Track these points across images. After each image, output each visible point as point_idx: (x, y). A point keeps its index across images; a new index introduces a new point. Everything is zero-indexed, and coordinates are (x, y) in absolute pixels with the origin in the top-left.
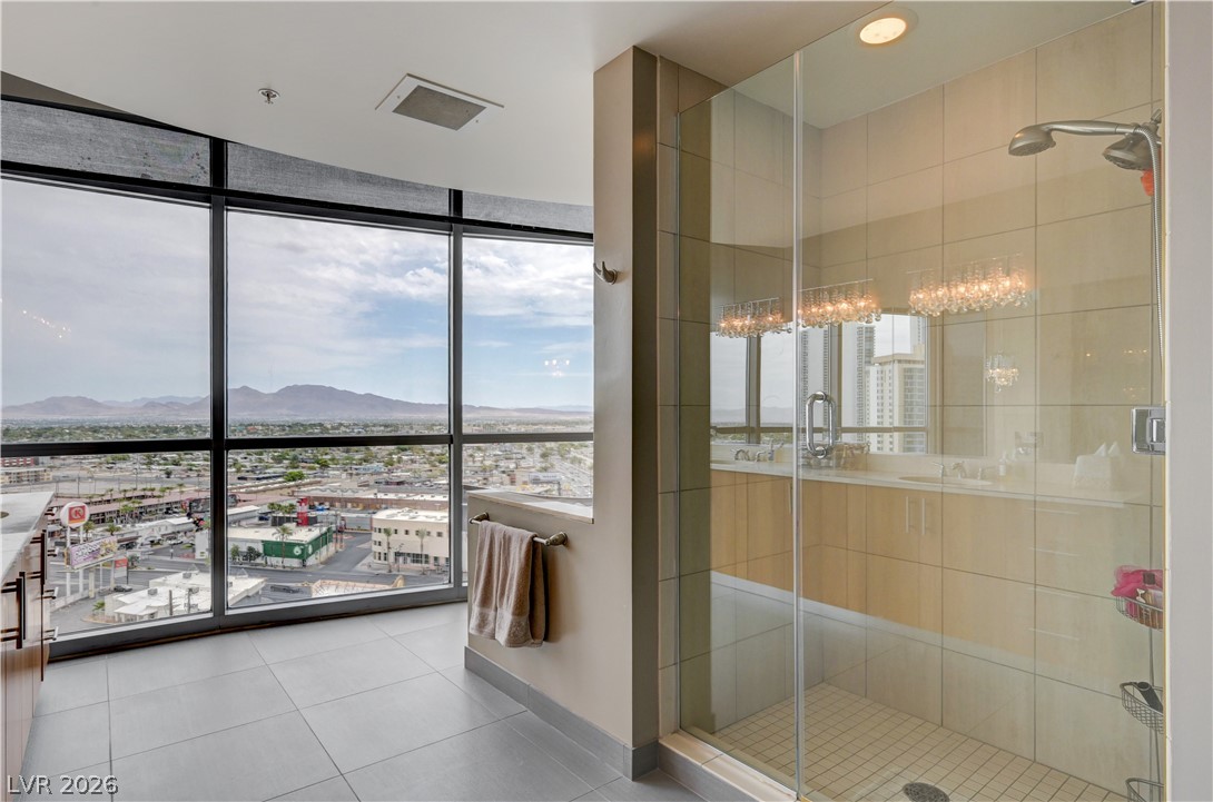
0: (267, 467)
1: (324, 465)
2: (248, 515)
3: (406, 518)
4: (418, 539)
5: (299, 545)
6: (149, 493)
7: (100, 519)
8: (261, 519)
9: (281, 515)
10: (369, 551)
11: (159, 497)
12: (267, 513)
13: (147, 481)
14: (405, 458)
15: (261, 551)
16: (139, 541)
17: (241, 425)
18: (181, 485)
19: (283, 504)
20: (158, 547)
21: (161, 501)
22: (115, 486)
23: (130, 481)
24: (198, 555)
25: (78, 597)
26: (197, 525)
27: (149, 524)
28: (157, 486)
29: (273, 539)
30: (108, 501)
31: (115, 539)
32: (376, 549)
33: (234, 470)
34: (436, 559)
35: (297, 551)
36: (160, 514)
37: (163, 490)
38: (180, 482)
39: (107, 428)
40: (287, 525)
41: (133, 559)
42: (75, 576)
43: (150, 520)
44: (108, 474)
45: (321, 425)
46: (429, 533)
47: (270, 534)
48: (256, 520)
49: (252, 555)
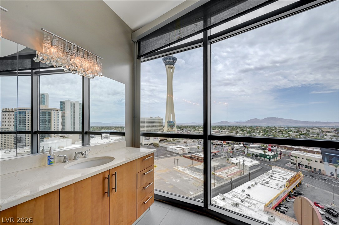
3: (303, 154)
4: (308, 162)
5: (269, 156)
7: (228, 143)
8: (259, 148)
9: (264, 148)
10: (290, 161)
14: (302, 137)
15: (259, 155)
16: (235, 148)
17: (255, 126)
19: (264, 145)
20: (238, 150)
24: (245, 153)
25: (225, 157)
26: (245, 147)
27: (236, 145)
29: (262, 153)
31: (230, 147)
32: (292, 161)
34: (315, 169)
35: (268, 157)
40: (265, 150)
41: (233, 152)
42: (224, 153)
45: (275, 127)
46: (312, 160)
47: (261, 152)
48: (258, 148)
49: (257, 156)
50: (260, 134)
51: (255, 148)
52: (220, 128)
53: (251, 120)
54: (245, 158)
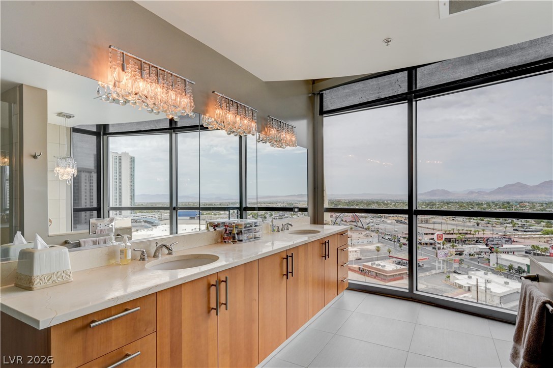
0: (531, 226)
2: (519, 250)
6: (469, 232)
7: (449, 240)
8: (527, 253)
9: (539, 252)
11: (473, 234)
12: (530, 250)
13: (468, 226)
15: (526, 270)
16: (464, 253)
17: (516, 202)
18: (483, 230)
19: (541, 247)
20: (472, 257)
21: (474, 236)
22: (455, 227)
23: (461, 226)
24: (491, 265)
25: (440, 271)
26: (491, 250)
27: (469, 246)
28: (473, 229)
30: (452, 234)
31: (454, 250)
33: (511, 225)
36: (474, 242)
37: (475, 232)
38: (483, 228)
39: (452, 202)
41: (461, 260)
42: (439, 262)
43: (470, 244)
44: (453, 222)
48: (523, 253)
49: (520, 270)
51: (516, 253)
52: (428, 205)
53: (506, 187)
54: (491, 276)
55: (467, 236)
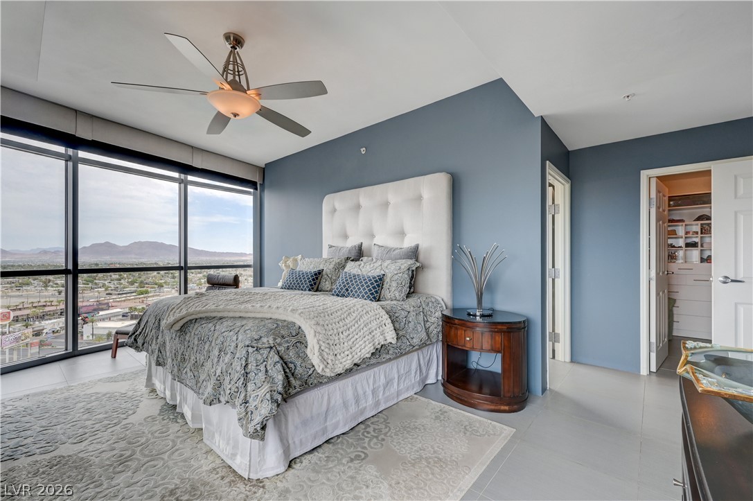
0: (124, 288)
1: (161, 286)
2: (116, 314)
6: (49, 304)
7: (19, 319)
8: (123, 316)
9: (137, 313)
11: (57, 305)
12: (127, 313)
13: (46, 297)
16: (45, 331)
17: (105, 263)
19: (138, 307)
20: (57, 334)
21: (58, 308)
22: (25, 300)
23: (36, 297)
26: (84, 320)
27: (50, 321)
28: (55, 300)
30: (22, 309)
31: (29, 330)
33: (104, 289)
36: (56, 316)
37: (59, 302)
41: (41, 341)
43: (50, 319)
44: (18, 294)
48: (121, 317)
50: (122, 281)
55: (47, 309)
